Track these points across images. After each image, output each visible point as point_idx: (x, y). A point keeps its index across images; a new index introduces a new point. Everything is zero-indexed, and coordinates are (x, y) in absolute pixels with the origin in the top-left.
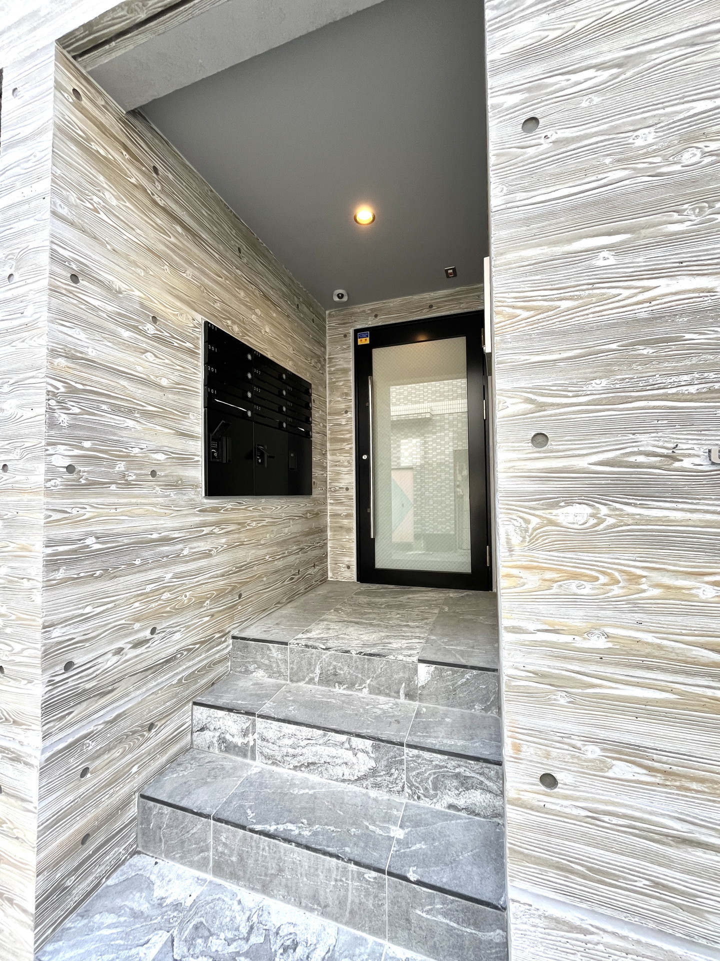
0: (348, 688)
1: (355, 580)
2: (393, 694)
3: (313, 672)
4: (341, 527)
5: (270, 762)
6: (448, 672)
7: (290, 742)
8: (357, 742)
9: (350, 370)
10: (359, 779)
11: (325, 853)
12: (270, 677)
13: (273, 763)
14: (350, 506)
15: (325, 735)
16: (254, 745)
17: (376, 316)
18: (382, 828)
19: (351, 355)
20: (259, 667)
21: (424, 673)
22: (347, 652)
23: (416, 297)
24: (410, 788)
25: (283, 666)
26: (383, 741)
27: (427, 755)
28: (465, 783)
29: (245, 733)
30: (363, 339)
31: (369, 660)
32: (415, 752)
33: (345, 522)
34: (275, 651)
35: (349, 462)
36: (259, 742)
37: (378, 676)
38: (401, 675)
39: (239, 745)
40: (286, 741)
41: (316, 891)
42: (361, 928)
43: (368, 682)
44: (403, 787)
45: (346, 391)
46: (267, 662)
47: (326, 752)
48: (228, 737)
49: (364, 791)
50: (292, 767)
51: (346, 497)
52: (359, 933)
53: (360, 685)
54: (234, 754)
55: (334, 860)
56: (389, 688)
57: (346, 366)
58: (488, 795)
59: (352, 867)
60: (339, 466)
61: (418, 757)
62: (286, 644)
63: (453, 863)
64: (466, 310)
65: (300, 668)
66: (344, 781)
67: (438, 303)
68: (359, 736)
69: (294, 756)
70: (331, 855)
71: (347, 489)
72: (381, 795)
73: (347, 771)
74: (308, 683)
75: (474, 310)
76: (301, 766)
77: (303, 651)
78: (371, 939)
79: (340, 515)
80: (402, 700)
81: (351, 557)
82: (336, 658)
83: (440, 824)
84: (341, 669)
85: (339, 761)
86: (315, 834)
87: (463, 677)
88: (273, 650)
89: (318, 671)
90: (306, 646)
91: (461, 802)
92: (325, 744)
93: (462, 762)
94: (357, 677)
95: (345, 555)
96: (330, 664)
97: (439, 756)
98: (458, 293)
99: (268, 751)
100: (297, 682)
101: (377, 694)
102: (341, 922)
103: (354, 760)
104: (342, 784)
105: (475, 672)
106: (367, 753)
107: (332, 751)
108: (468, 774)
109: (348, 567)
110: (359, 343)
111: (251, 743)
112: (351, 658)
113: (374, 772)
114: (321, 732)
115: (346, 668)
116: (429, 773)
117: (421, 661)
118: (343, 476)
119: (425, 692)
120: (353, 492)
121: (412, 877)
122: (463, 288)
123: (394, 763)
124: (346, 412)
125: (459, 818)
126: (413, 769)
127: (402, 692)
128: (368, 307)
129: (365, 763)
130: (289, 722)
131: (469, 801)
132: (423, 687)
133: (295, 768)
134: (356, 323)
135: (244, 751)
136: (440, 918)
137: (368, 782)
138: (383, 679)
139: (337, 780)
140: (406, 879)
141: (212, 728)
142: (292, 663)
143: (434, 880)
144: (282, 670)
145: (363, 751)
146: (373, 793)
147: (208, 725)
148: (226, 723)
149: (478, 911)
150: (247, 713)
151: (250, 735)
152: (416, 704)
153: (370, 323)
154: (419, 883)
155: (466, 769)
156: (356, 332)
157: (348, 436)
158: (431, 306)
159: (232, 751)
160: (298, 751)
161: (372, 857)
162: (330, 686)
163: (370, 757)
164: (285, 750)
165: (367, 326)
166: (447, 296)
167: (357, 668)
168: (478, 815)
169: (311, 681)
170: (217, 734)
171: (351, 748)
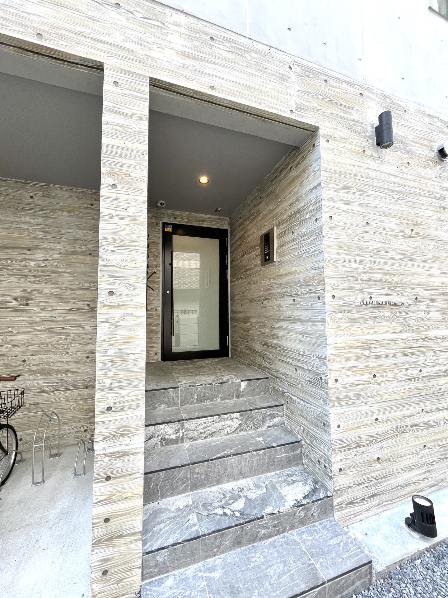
0: (211, 401)
1: (160, 360)
2: (231, 398)
3: (193, 398)
4: (151, 331)
5: (192, 440)
6: (252, 382)
7: (203, 426)
8: (234, 415)
9: (159, 244)
10: (234, 431)
11: (244, 453)
12: (168, 407)
13: (194, 440)
14: (158, 319)
15: (219, 418)
16: (183, 435)
17: (175, 218)
18: (254, 440)
19: (160, 235)
20: (161, 404)
21: (243, 385)
22: (210, 384)
23: (196, 215)
24: (254, 426)
25: (176, 400)
26: (244, 411)
27: (260, 411)
28: (272, 416)
29: (177, 431)
30: (168, 229)
31: (220, 385)
32: (256, 411)
33: (155, 328)
34: (172, 393)
35: (157, 294)
36: (186, 433)
37: (225, 392)
38: (234, 388)
39: (174, 438)
40: (201, 427)
41: (241, 470)
42: (259, 474)
43: (220, 395)
44: (251, 427)
45: (156, 254)
46: (167, 399)
47: (219, 425)
48: (167, 437)
49: (237, 435)
50: (203, 438)
51: (155, 314)
52: (258, 476)
53: (216, 398)
54: (170, 445)
55: (248, 454)
56: (229, 396)
57: (157, 241)
58: (280, 418)
59: (255, 452)
60: (151, 296)
61: (257, 413)
62: (178, 387)
63: (281, 438)
64: (219, 228)
65: (186, 398)
66: (228, 434)
67: (206, 220)
68: (234, 412)
69: (204, 432)
70: (247, 452)
71: (156, 310)
72: (244, 433)
73: (229, 429)
74: (191, 404)
75: (222, 228)
76: (208, 436)
77: (188, 389)
78: (263, 475)
79: (151, 324)
80: (235, 399)
81: (158, 348)
82: (205, 388)
83: (268, 433)
84: (207, 393)
85: (226, 427)
86: (235, 450)
87: (257, 383)
88: (171, 392)
89: (196, 397)
90: (190, 386)
91: (271, 424)
92: (219, 421)
93: (271, 409)
94: (215, 394)
95: (154, 347)
96: (202, 392)
97: (264, 410)
98: (216, 218)
99: (191, 435)
100: (184, 405)
101: (224, 400)
102: (251, 477)
103: (232, 423)
104: (227, 436)
105: (261, 380)
106: (238, 418)
107: (223, 423)
108: (273, 413)
109: (156, 354)
110: (166, 230)
111: (181, 435)
112: (212, 387)
113: (240, 425)
114: (218, 417)
115: (210, 392)
116: (260, 417)
117: (242, 381)
118: (153, 302)
119: (244, 393)
120: (160, 311)
121: (275, 446)
122: (218, 217)
123: (249, 418)
124: (157, 267)
125: (272, 429)
126: (255, 418)
127: (234, 396)
128: (171, 212)
129: (237, 423)
130: (202, 417)
131: (274, 422)
132: (243, 391)
133: (205, 438)
134: (163, 219)
135: (176, 441)
136: (284, 455)
137: (238, 431)
138: (227, 392)
139: (225, 435)
140: (273, 447)
141: (157, 435)
142: (182, 396)
143: (281, 443)
144: (176, 402)
145: (236, 418)
146: (241, 434)
147: (153, 435)
148: (166, 430)
149: (295, 445)
150: (179, 421)
151: (181, 431)
152: (241, 399)
153: (172, 221)
154: (278, 446)
155: (272, 411)
156: (164, 224)
157: (157, 280)
158: (203, 221)
159: (170, 443)
160: (207, 429)
161: (260, 447)
162: (202, 402)
163: (239, 420)
164: (200, 431)
165: (170, 222)
166: (211, 218)
167: (215, 391)
168: (277, 426)
169: (192, 403)
170: (160, 438)
171: (231, 419)
